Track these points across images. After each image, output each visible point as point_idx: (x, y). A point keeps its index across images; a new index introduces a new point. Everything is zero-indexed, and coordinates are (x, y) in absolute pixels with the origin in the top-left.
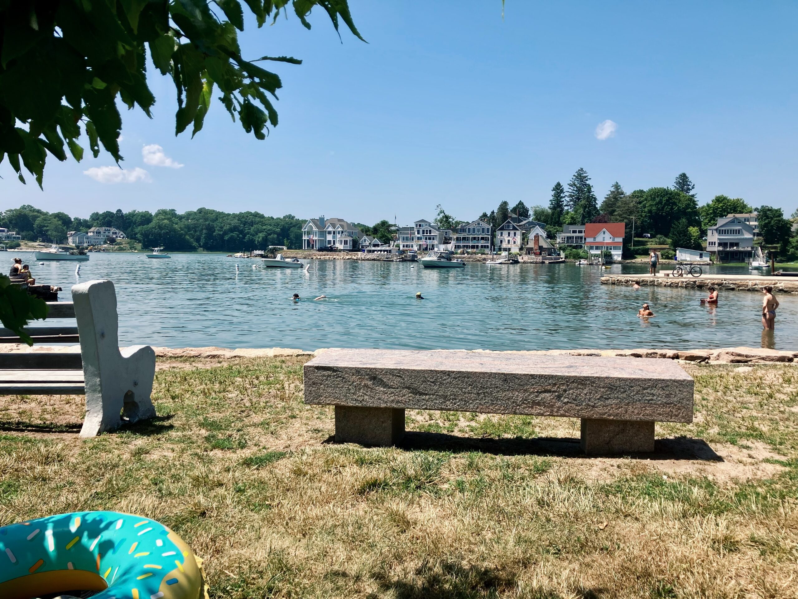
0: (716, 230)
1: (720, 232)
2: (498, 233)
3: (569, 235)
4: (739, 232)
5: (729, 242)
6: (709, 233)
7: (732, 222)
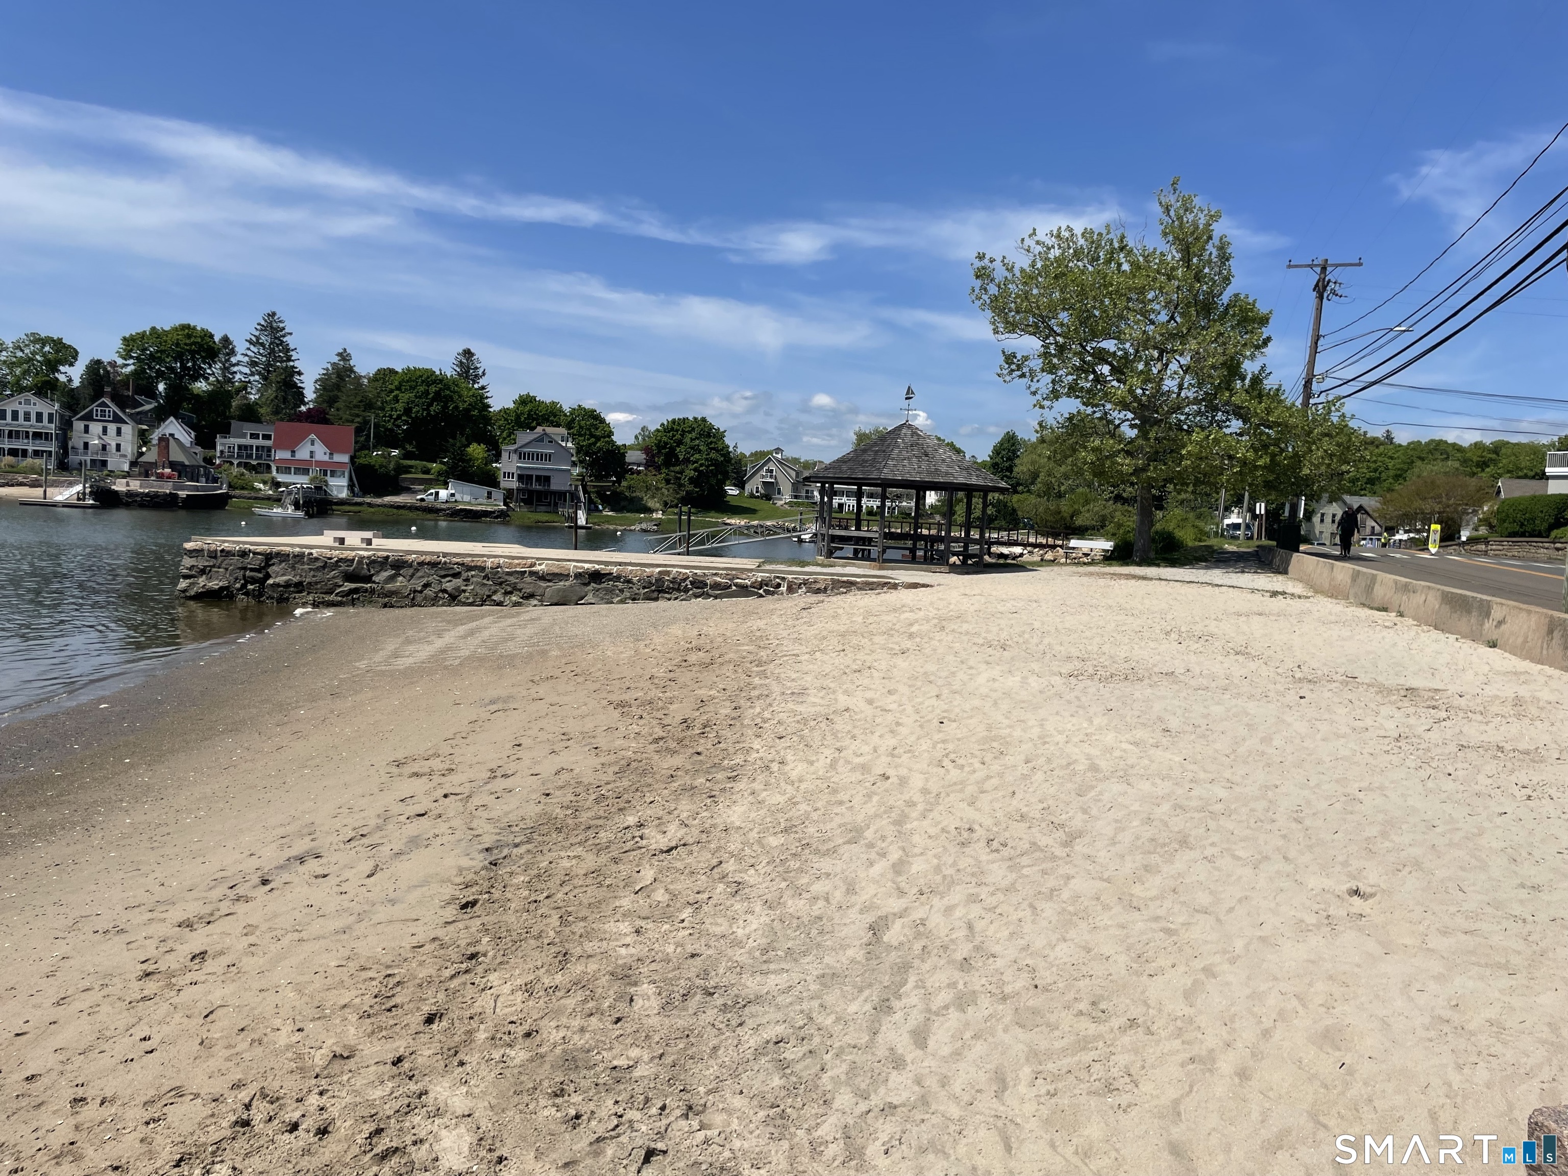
0: (515, 451)
1: (522, 456)
2: (79, 426)
3: (242, 441)
4: (548, 457)
5: (535, 473)
6: (505, 455)
7: (540, 439)
